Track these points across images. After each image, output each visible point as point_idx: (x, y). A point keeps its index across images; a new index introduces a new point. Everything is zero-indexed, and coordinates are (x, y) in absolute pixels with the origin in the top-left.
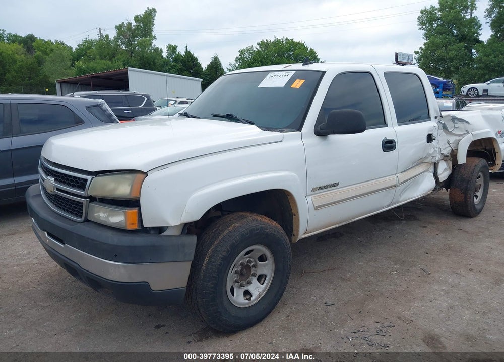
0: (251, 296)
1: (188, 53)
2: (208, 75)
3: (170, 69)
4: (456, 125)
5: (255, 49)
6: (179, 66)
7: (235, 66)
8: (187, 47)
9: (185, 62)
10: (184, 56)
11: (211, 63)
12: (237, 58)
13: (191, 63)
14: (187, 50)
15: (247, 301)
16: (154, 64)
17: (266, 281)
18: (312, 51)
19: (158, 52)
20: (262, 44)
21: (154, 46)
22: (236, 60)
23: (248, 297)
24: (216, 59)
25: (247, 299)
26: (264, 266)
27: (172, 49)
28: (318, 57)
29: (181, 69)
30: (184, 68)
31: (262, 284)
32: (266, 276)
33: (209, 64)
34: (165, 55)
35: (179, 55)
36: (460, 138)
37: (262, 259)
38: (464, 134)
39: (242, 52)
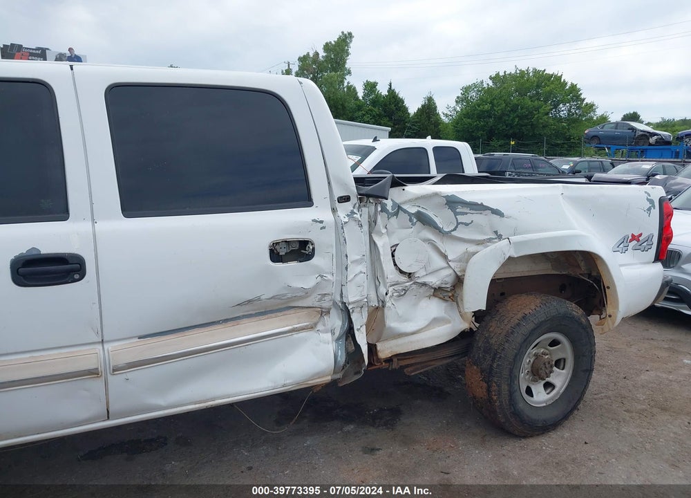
1: (391, 91)
2: (416, 122)
3: (364, 115)
5: (485, 86)
6: (376, 110)
7: (455, 110)
8: (391, 84)
9: (385, 105)
10: (387, 96)
11: (422, 106)
12: (458, 97)
13: (393, 106)
14: (390, 88)
16: (344, 107)
18: (573, 87)
19: (352, 90)
20: (496, 79)
21: (348, 83)
22: (456, 101)
24: (430, 99)
27: (371, 87)
28: (582, 97)
29: (380, 115)
30: (383, 113)
33: (420, 106)
34: (360, 94)
35: (378, 96)
38: (490, 240)
39: (466, 90)
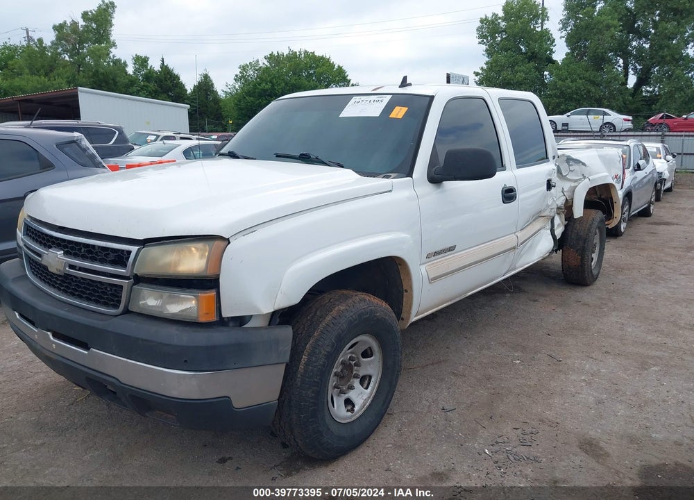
0: (354, 406)
1: (164, 68)
2: (195, 99)
3: (139, 91)
4: (571, 168)
5: (261, 65)
6: (152, 86)
7: (235, 87)
8: (163, 59)
9: (161, 81)
10: (159, 72)
11: (199, 83)
12: (236, 76)
13: (169, 82)
14: (163, 64)
15: (349, 413)
16: (115, 83)
17: (372, 384)
18: (340, 68)
19: (120, 65)
20: (271, 58)
21: (114, 56)
22: (236, 80)
23: (349, 407)
24: (206, 76)
25: (348, 411)
26: (369, 363)
27: (141, 62)
28: (348, 78)
29: (156, 92)
30: (159, 89)
31: (367, 388)
32: (370, 377)
33: (196, 84)
34: (130, 70)
35: (151, 71)
36: (576, 184)
37: (367, 354)
38: (580, 179)
39: (244, 68)
